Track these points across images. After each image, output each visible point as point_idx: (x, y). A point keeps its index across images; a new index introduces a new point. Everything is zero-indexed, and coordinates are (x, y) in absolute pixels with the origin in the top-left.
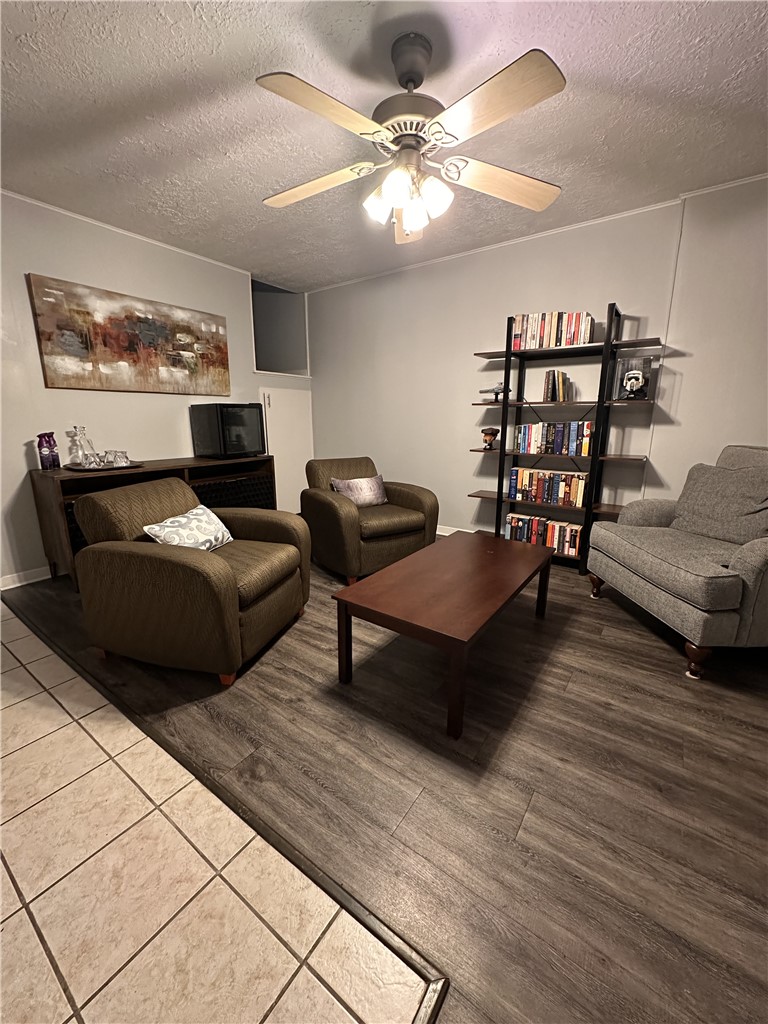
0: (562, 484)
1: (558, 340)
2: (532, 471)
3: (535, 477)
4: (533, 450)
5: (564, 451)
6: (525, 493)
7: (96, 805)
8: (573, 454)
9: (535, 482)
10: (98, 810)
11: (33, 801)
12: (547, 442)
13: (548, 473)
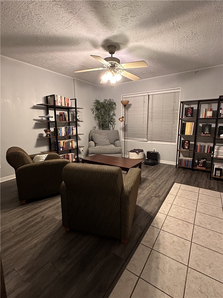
0: (71, 143)
1: (65, 104)
2: (63, 141)
3: (64, 143)
4: (63, 135)
5: (70, 134)
6: (63, 148)
7: (178, 212)
8: (72, 135)
9: (64, 144)
10: (178, 211)
11: (184, 222)
12: (66, 132)
13: (67, 141)
